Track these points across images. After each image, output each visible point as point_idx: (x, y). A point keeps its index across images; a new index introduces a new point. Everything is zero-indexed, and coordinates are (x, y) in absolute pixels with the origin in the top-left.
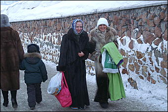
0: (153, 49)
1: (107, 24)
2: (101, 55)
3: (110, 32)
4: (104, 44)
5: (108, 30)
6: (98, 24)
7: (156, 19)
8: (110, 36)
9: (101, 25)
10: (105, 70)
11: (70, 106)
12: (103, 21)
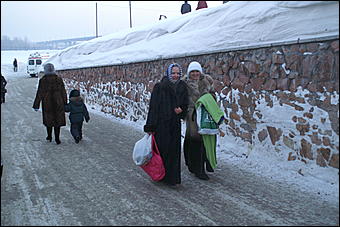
0: (221, 98)
1: (200, 69)
2: (195, 111)
3: (205, 79)
4: (198, 96)
5: (202, 77)
6: (189, 70)
7: (224, 66)
8: (205, 85)
9: (193, 71)
10: (201, 131)
11: (160, 181)
12: (195, 66)
